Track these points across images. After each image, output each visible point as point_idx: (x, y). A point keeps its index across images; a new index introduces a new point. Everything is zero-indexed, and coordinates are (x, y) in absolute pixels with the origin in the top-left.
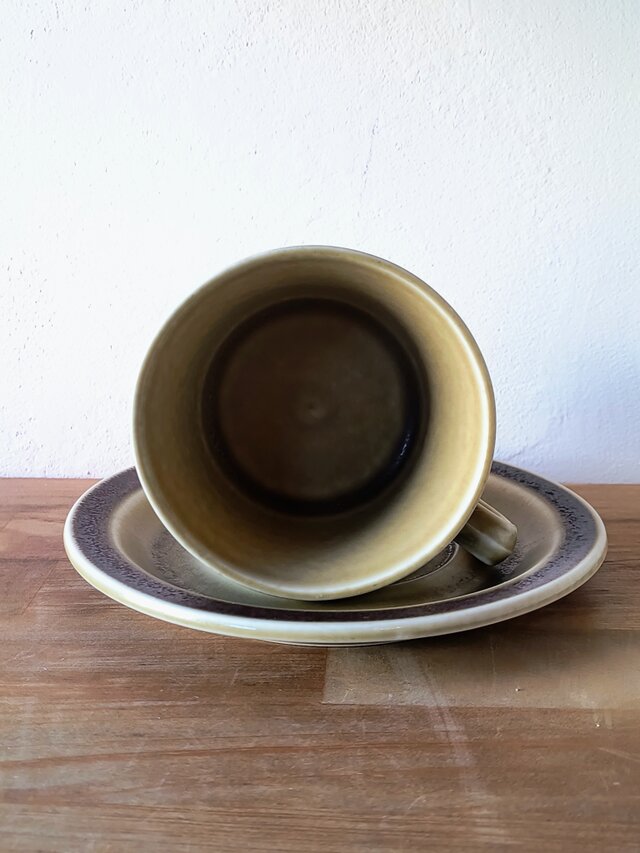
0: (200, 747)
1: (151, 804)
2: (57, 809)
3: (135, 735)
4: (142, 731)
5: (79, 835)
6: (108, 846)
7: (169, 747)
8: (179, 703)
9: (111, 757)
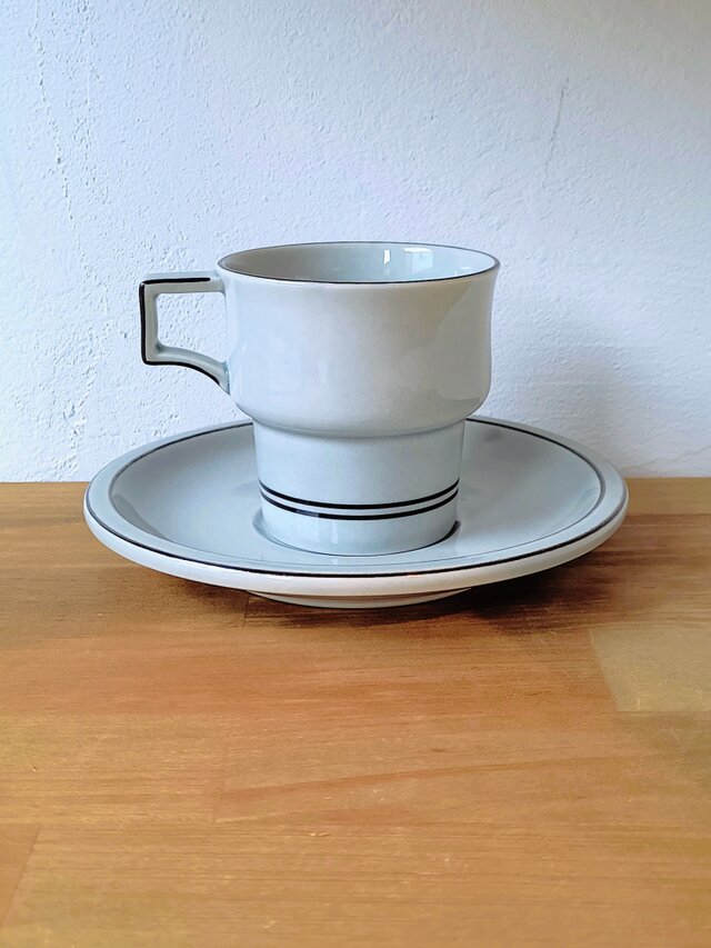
0: (511, 761)
1: (489, 821)
2: (392, 829)
3: (435, 750)
4: (440, 746)
5: (429, 854)
6: (466, 865)
7: (479, 762)
8: (465, 716)
9: (420, 774)
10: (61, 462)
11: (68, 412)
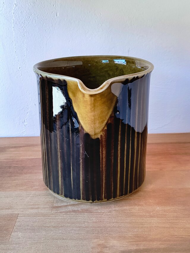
10: (22, 132)
11: (23, 121)
